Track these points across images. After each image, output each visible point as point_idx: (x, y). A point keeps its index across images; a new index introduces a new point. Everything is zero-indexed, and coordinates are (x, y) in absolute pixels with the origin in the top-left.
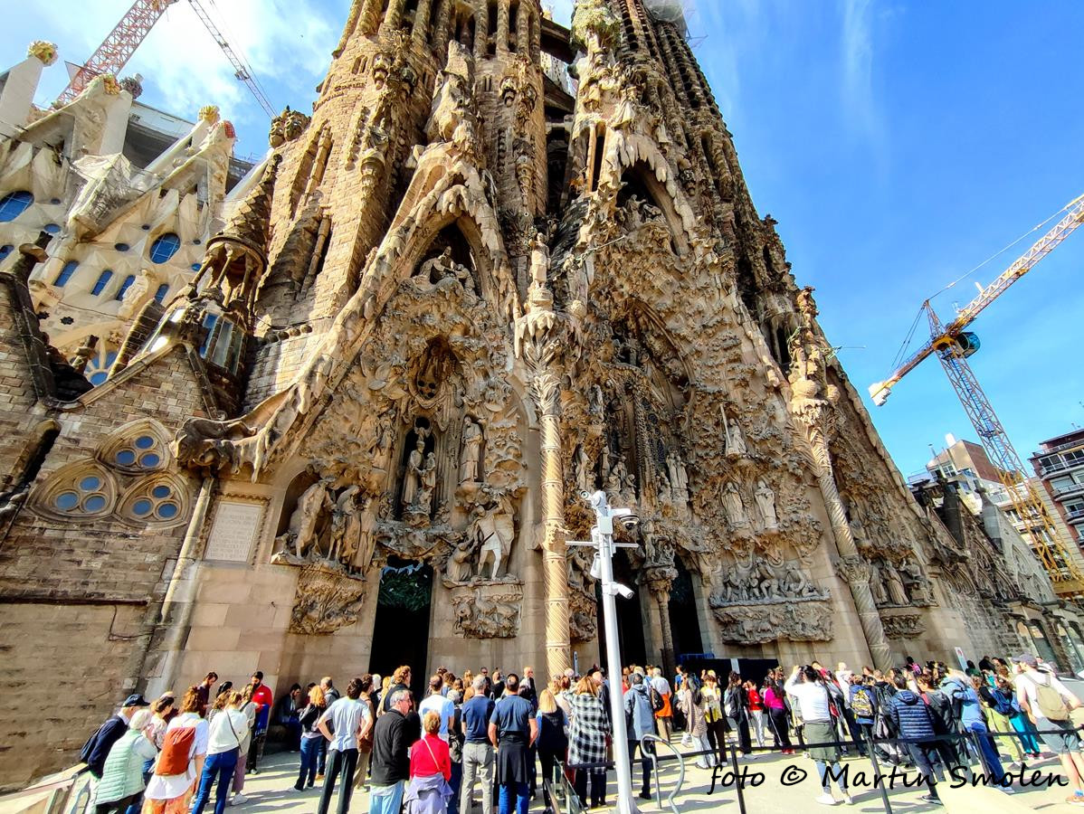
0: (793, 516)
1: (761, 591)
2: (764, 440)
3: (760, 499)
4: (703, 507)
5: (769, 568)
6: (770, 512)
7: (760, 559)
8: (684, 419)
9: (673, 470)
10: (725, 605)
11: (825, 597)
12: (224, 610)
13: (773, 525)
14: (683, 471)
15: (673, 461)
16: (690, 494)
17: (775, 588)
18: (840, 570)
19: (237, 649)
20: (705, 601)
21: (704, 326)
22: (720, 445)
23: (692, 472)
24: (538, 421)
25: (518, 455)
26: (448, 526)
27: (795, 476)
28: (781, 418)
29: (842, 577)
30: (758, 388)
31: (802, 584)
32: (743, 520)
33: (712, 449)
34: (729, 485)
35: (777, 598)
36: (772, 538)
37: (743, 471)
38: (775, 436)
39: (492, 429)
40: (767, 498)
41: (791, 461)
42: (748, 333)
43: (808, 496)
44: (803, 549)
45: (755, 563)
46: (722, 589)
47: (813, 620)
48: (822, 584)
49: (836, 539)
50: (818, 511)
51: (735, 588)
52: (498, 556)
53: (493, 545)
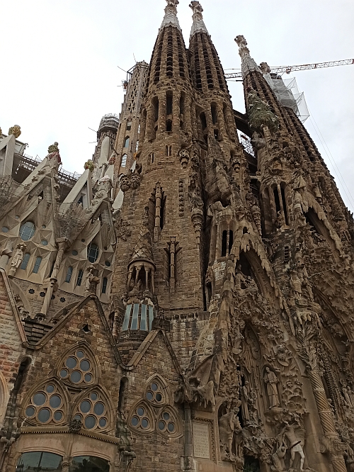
24: (306, 372)
25: (301, 393)
26: (265, 435)
39: (284, 376)
52: (303, 456)
53: (299, 448)
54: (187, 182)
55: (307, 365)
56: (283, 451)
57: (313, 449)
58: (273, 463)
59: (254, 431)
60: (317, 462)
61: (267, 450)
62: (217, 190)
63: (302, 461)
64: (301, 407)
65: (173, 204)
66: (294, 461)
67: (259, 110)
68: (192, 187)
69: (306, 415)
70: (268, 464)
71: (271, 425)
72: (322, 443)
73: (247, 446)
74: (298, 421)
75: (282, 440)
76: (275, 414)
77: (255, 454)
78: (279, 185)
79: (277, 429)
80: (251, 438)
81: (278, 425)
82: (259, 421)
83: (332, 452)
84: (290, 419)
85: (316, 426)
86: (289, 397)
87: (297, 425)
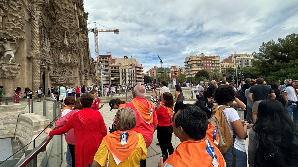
0: (74, 61)
1: (63, 74)
2: (73, 44)
3: (68, 56)
4: (52, 54)
5: (66, 70)
6: (70, 59)
7: (64, 68)
8: (52, 29)
9: (46, 41)
10: (54, 76)
11: (76, 77)
13: (69, 62)
14: (49, 43)
15: (47, 39)
16: (50, 49)
17: (66, 74)
18: (80, 72)
20: (48, 74)
21: (66, 9)
22: (61, 40)
23: (52, 44)
24: (30, 20)
25: (22, 28)
27: (77, 53)
28: (77, 40)
29: (79, 74)
30: (74, 31)
31: (72, 74)
32: (63, 59)
33: (59, 41)
34: (61, 50)
35: (66, 76)
36: (68, 64)
37: (66, 49)
38: (75, 44)
39: (11, 15)
40: (70, 56)
41: (77, 50)
42: (76, 18)
43: (78, 58)
44: (73, 67)
45: (62, 69)
46: (52, 72)
47: (72, 80)
48: (75, 74)
49: (80, 67)
50: (79, 62)
51: (57, 73)
53: (12, 53)
55: (32, 16)
57: (21, 55)
60: (23, 60)
63: (12, 58)
64: (19, 35)
66: (4, 58)
69: (22, 40)
72: (28, 53)
74: (15, 40)
83: (34, 58)
84: (8, 38)
85: (27, 46)
86: (12, 27)
87: (14, 42)
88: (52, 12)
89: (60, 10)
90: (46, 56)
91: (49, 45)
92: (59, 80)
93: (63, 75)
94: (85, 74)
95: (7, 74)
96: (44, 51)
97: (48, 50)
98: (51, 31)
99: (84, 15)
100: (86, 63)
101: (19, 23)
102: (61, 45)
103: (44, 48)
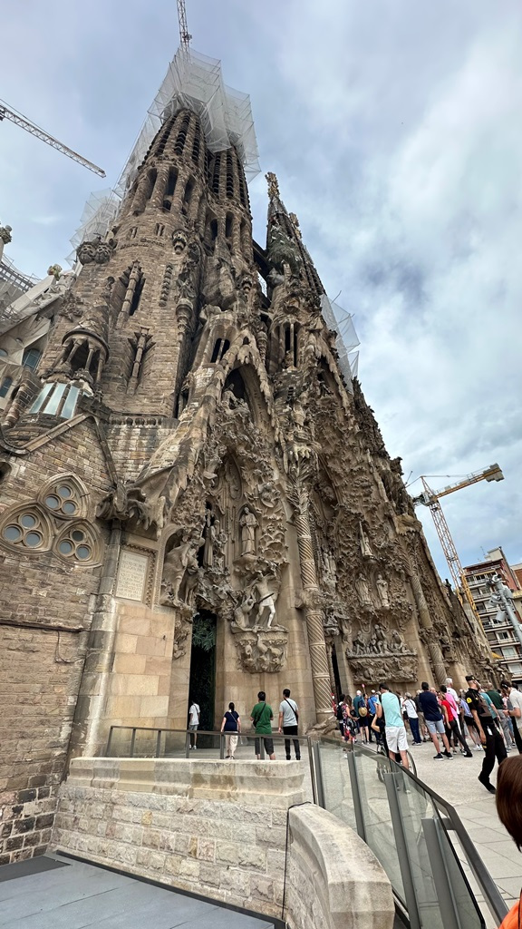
0: (397, 599)
1: (378, 648)
2: (383, 549)
3: (380, 587)
4: (343, 589)
5: (382, 632)
6: (385, 596)
7: (377, 627)
8: (333, 528)
9: (327, 560)
10: (357, 656)
11: (415, 654)
12: (134, 640)
13: (387, 605)
14: (333, 563)
15: (327, 555)
16: (337, 578)
17: (385, 646)
18: (423, 636)
19: (145, 673)
20: (344, 653)
21: (352, 470)
22: (357, 548)
23: (339, 564)
24: (293, 518)
25: (283, 540)
26: (230, 586)
27: (399, 574)
28: (391, 536)
29: (424, 641)
30: (379, 514)
31: (402, 644)
32: (369, 599)
33: (352, 550)
34: (361, 575)
35: (387, 653)
36: (384, 613)
37: (370, 567)
38: (389, 547)
39: (265, 519)
40: (383, 586)
41: (398, 564)
42: (377, 480)
43: (405, 588)
44: (400, 621)
45: (373, 630)
46: (352, 645)
47: (408, 668)
48: (412, 645)
49: (419, 617)
50: (410, 598)
51: (362, 645)
52: (273, 611)
53: (270, 602)
54: (178, 269)
55: (296, 508)
56: (249, 604)
57: (286, 604)
58: (234, 618)
59: (217, 578)
60: (289, 618)
61: (230, 604)
62: (218, 293)
63: (271, 616)
64: (280, 556)
65: (153, 291)
66: (261, 617)
67: (282, 244)
68: (183, 276)
69: (284, 566)
70: (228, 620)
71: (240, 576)
72: (298, 597)
73: (204, 595)
75: (249, 592)
76: (246, 562)
77: (213, 607)
78: (292, 325)
79: (247, 582)
80: (211, 587)
81: (248, 576)
82: (226, 569)
83: (309, 607)
84: (264, 569)
85: (295, 578)
86: (268, 544)
87: (272, 576)
88: (327, 490)
89: (341, 478)
90: (332, 597)
91: (334, 568)
92: (371, 671)
93: (379, 652)
94: (442, 642)
95: (265, 659)
96: (326, 585)
97: (333, 582)
98: (333, 533)
99: (391, 467)
100: (432, 600)
101: (277, 532)
102: (358, 560)
103: (325, 579)
